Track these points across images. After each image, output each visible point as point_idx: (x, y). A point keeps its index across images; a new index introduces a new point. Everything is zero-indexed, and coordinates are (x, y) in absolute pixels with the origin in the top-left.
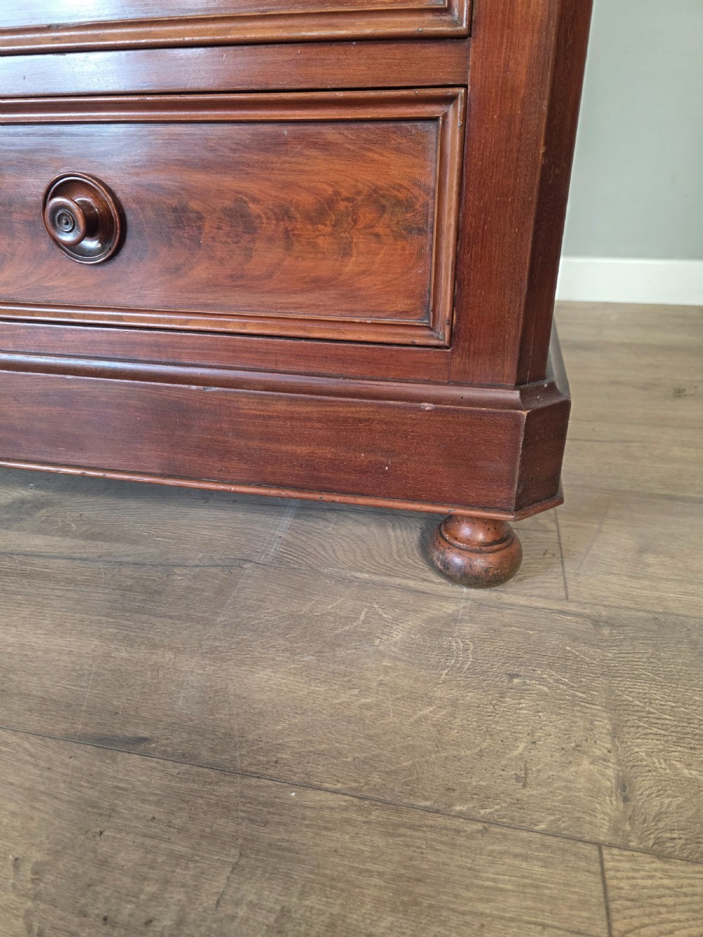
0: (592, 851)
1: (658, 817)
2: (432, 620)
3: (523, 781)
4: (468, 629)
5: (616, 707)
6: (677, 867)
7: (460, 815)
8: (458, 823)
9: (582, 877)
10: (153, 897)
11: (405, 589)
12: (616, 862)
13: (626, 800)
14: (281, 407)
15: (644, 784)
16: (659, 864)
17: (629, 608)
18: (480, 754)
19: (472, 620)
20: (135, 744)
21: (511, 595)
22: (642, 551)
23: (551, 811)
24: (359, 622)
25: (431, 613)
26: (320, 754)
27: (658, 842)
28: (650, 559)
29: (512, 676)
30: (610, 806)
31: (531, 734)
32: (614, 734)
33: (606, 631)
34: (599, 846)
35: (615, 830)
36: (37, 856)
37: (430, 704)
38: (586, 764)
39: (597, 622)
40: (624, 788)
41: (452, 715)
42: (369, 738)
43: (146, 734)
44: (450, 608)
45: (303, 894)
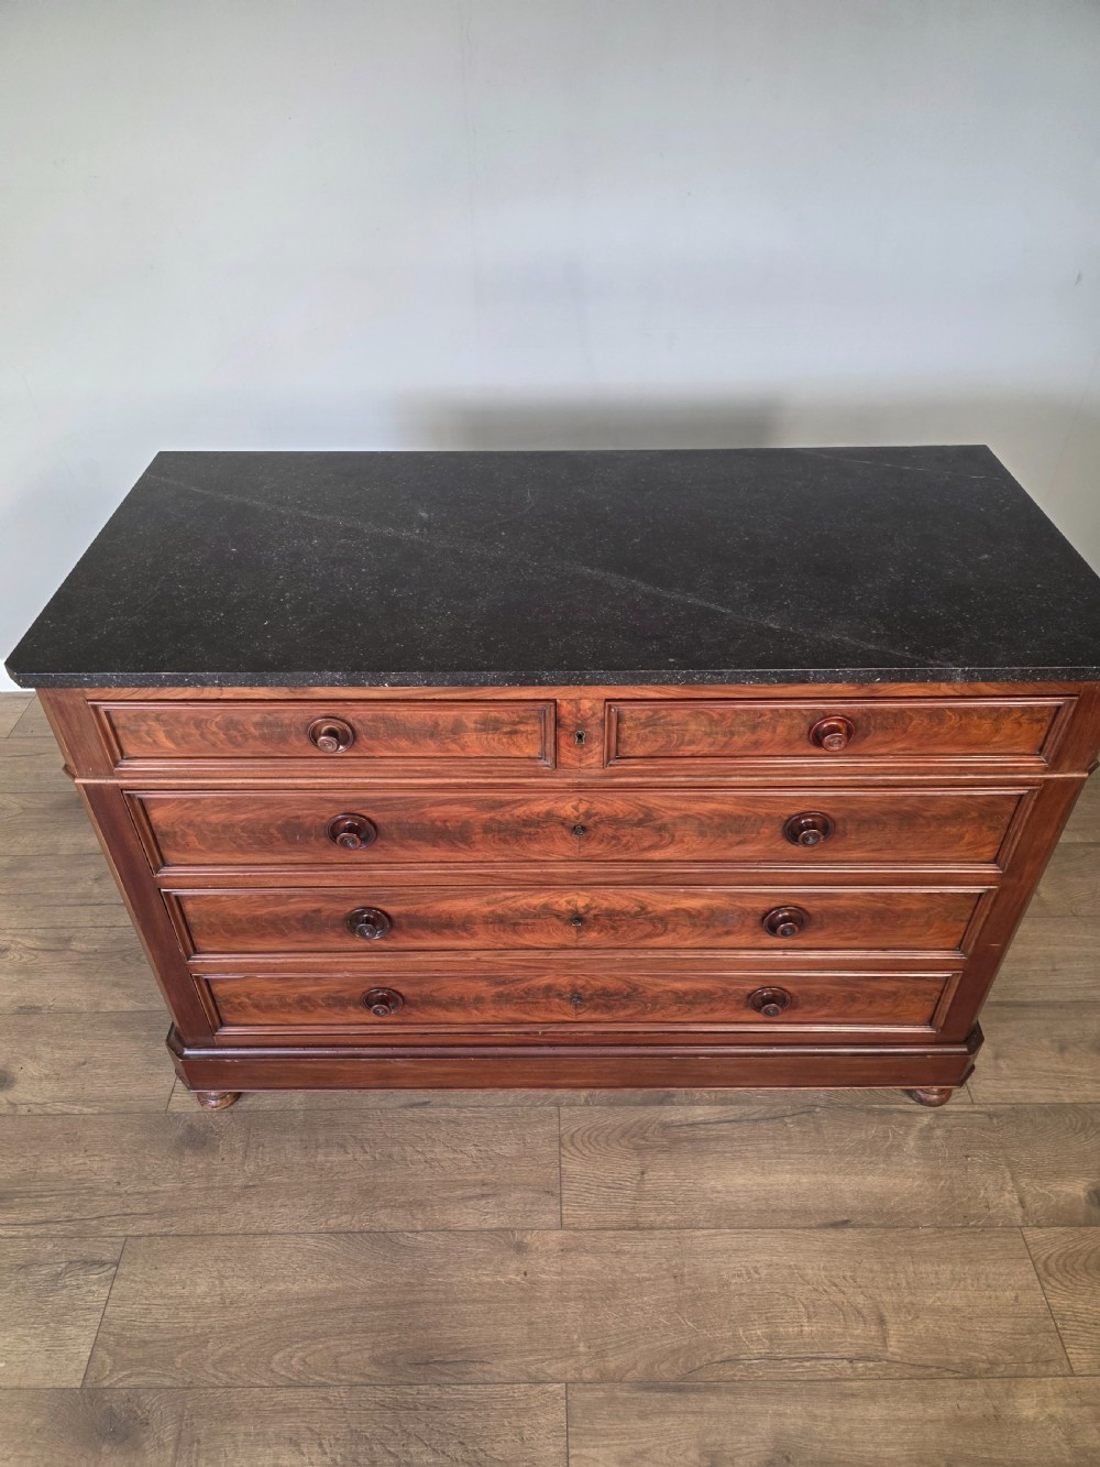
0: (1017, 1229)
1: (1036, 1211)
2: (921, 1130)
3: (987, 1207)
4: (939, 1132)
5: (1010, 1165)
6: (1046, 1230)
7: (973, 1226)
8: (973, 1229)
9: (1017, 1240)
10: (895, 1278)
11: (900, 1111)
12: (1027, 1232)
13: (1023, 1207)
14: (859, 1061)
15: (1028, 1199)
16: (1040, 1230)
17: (1001, 1104)
18: (969, 1198)
19: (938, 1127)
20: (845, 1223)
21: (947, 1107)
22: (997, 1057)
23: (1001, 1217)
24: (891, 1139)
25: (919, 1126)
26: (914, 1212)
27: (1038, 1222)
28: (1002, 1063)
29: (967, 1156)
30: (1019, 1211)
31: (984, 1185)
32: (1013, 1179)
33: (995, 1121)
34: (1020, 1227)
35: (1023, 1220)
36: (849, 1274)
37: (941, 1179)
38: (1007, 1196)
39: (990, 1115)
40: (1022, 1202)
41: (952, 1183)
42: (927, 1201)
43: (846, 1218)
44: (925, 1120)
45: (939, 1266)
